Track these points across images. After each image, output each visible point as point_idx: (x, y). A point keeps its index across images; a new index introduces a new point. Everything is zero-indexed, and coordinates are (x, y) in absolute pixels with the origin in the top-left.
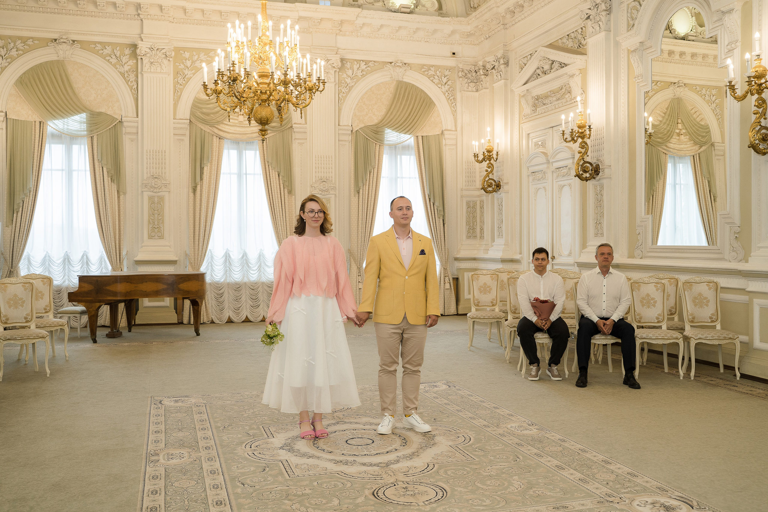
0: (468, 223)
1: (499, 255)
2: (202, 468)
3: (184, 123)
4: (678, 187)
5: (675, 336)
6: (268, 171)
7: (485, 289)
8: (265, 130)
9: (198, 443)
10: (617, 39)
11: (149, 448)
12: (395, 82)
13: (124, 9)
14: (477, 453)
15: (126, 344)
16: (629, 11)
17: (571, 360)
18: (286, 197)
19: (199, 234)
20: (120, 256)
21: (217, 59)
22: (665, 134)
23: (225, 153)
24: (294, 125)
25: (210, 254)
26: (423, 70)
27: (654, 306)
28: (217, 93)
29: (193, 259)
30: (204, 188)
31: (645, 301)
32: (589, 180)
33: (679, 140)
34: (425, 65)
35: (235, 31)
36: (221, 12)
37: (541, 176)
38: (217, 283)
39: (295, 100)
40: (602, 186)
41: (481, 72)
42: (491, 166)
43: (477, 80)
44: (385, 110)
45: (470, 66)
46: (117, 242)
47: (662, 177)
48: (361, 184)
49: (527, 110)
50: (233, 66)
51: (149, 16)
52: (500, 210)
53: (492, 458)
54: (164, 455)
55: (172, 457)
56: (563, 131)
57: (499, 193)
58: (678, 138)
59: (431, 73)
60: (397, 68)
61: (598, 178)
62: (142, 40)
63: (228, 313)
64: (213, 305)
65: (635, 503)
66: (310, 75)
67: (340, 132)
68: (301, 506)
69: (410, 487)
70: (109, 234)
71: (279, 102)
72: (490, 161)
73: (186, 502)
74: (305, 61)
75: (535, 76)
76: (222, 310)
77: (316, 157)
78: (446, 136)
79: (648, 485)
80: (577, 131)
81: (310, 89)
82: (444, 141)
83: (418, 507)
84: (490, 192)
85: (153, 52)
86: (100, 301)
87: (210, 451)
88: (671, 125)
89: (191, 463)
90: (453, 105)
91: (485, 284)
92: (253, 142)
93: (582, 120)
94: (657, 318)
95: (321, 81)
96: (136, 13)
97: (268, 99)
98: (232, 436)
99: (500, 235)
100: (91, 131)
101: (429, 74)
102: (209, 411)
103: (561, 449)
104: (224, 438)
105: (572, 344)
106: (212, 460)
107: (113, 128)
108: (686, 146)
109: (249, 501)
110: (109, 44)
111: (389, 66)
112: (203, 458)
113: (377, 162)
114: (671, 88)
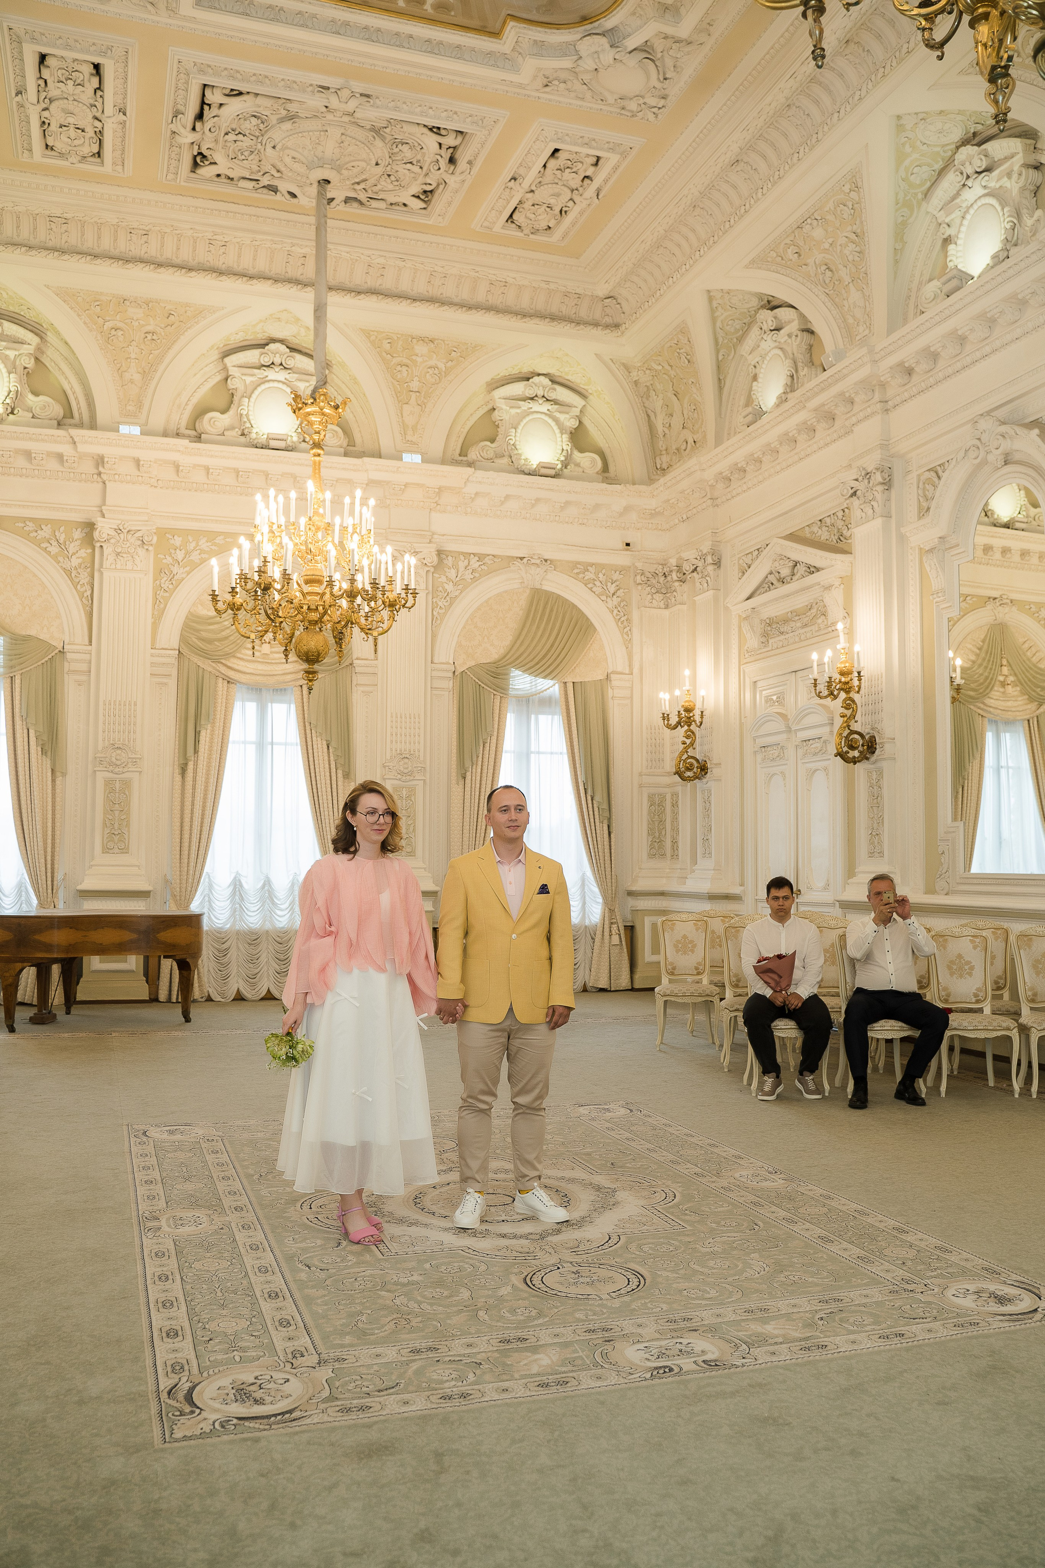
0: (650, 832)
1: (705, 887)
2: (234, 1240)
3: (169, 656)
4: (1003, 772)
5: (1004, 1025)
6: (309, 740)
7: (685, 946)
8: (314, 673)
9: (220, 1200)
10: (903, 530)
11: (140, 1208)
12: (528, 591)
13: (75, 465)
14: (687, 1218)
15: (66, 1035)
16: (921, 485)
17: (833, 1067)
18: (340, 783)
19: (190, 846)
20: (52, 881)
21: (235, 552)
22: (982, 684)
23: (238, 706)
24: (355, 662)
25: (207, 880)
26: (576, 571)
27: (970, 974)
28: (234, 608)
29: (178, 889)
30: (200, 766)
31: (955, 967)
32: (859, 761)
33: (1004, 693)
34: (579, 563)
35: (268, 507)
36: (237, 472)
37: (776, 753)
38: (219, 931)
39: (363, 620)
40: (880, 773)
41: (674, 576)
42: (690, 734)
43: (667, 588)
44: (511, 638)
45: (656, 566)
46: (49, 858)
47: (978, 756)
48: (468, 763)
49: (753, 641)
50: (265, 566)
51: (117, 477)
52: (707, 810)
53: (714, 1225)
54: (168, 1219)
55: (181, 1222)
56: (815, 680)
57: (704, 780)
58: (1002, 690)
59: (589, 575)
60: (533, 567)
61: (874, 758)
62: (103, 516)
63: (236, 984)
64: (212, 970)
65: (949, 1293)
66: (391, 582)
67: (435, 674)
68: (409, 1300)
69: (584, 1271)
70: (36, 844)
71: (339, 627)
72: (689, 726)
73: (219, 1294)
74: (384, 560)
75: (766, 585)
76: (226, 978)
77: (392, 717)
78: (614, 683)
79: (969, 1265)
80: (837, 681)
81: (392, 605)
82: (610, 691)
83: (600, 1302)
84: (689, 779)
85: (122, 536)
86: (23, 960)
87: (244, 1213)
88: (991, 669)
89: (216, 1232)
90: (626, 630)
91: (685, 937)
92: (285, 690)
93: (846, 662)
94: (976, 995)
95: (410, 591)
96: (96, 471)
97: (320, 620)
98: (275, 1189)
99: (707, 854)
100: (11, 667)
101: (586, 578)
102: (229, 1149)
103: (825, 1210)
104: (263, 1193)
105: (837, 1041)
106: (250, 1227)
107: (49, 663)
108: (1015, 704)
109: (322, 1292)
110: (47, 521)
111: (518, 563)
112: (233, 1225)
113: (496, 726)
114: (990, 606)
